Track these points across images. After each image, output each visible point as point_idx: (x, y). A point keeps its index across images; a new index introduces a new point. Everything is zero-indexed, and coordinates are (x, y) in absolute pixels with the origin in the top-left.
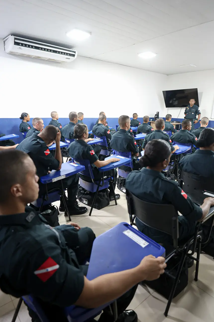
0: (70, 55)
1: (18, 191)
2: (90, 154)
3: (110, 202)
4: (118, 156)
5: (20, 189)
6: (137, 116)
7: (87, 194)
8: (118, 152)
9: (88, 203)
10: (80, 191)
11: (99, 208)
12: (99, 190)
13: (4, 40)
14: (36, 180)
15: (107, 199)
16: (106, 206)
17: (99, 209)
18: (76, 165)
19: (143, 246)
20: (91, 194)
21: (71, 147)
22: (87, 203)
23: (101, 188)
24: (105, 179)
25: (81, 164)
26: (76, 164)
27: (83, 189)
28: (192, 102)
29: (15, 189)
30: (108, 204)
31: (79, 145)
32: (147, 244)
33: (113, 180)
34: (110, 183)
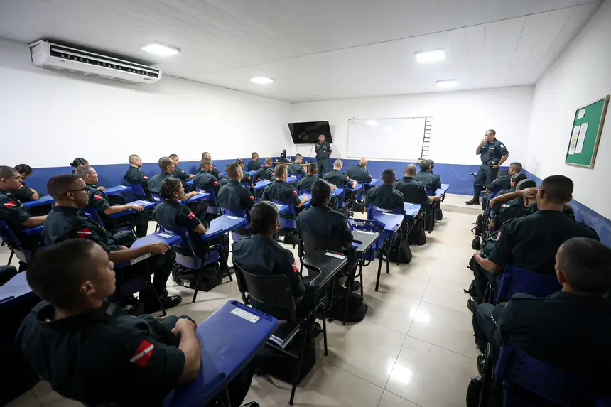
0: (150, 74)
1: (89, 288)
2: (188, 217)
3: (223, 279)
4: (229, 217)
5: (91, 286)
6: (258, 156)
7: (189, 273)
8: (229, 211)
9: (190, 285)
10: (177, 270)
11: (207, 289)
12: (205, 265)
13: (31, 45)
14: (110, 268)
15: (218, 276)
16: (217, 285)
17: (207, 291)
18: (167, 236)
19: (254, 322)
20: (193, 271)
21: (158, 210)
22: (188, 285)
23: (206, 263)
24: (211, 249)
25: (175, 234)
26: (168, 234)
27: (182, 267)
28: (322, 138)
29: (84, 287)
30: (219, 282)
31: (169, 207)
32: (258, 318)
33: (224, 250)
34: (221, 254)
